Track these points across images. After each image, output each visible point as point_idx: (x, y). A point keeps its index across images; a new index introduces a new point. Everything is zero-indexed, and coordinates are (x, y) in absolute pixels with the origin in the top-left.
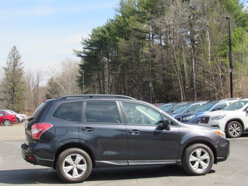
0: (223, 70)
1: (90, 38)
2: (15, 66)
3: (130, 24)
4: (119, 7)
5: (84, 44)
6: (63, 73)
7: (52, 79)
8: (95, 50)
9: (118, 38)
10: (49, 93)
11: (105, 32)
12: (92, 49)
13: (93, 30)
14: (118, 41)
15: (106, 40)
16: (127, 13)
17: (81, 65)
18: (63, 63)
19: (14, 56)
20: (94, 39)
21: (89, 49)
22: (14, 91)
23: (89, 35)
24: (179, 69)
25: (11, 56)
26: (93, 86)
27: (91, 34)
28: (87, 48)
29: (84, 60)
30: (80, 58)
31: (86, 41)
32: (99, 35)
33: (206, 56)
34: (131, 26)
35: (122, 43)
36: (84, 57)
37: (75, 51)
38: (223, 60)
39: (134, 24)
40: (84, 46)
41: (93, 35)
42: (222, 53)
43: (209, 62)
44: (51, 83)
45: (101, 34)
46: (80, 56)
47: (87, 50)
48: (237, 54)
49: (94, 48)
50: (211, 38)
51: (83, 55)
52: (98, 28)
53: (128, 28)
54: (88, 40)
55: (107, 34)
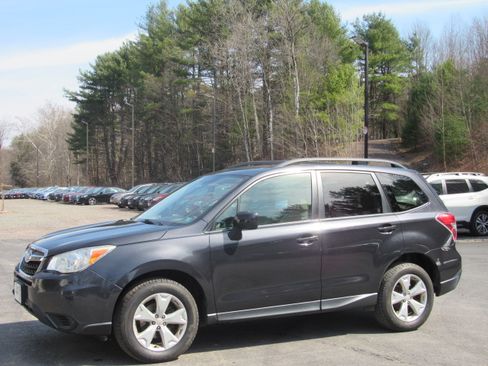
0: (319, 130)
1: (93, 71)
3: (164, 51)
4: (144, 22)
5: (82, 80)
7: (22, 137)
8: (100, 91)
9: (142, 72)
10: (17, 160)
11: (118, 62)
12: (96, 89)
13: (99, 57)
14: (142, 77)
15: (119, 75)
16: (159, 31)
17: (75, 116)
18: (42, 112)
20: (99, 72)
21: (92, 88)
23: (92, 66)
24: (246, 127)
26: (96, 151)
27: (94, 64)
28: (88, 88)
29: (83, 107)
30: (75, 103)
31: (85, 75)
32: (109, 67)
33: (291, 107)
34: (167, 54)
35: (150, 80)
36: (82, 102)
37: (68, 92)
38: (319, 114)
39: (171, 51)
40: (82, 84)
41: (98, 65)
42: (319, 104)
43: (297, 116)
44: (19, 143)
45: (112, 64)
46: (75, 100)
47: (87, 91)
48: (343, 105)
49: (99, 88)
50: (301, 79)
51: (79, 98)
52: (106, 55)
53: (160, 57)
54: (89, 74)
55: (123, 65)
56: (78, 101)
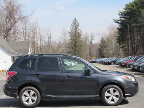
1: (124, 10)
2: (76, 31)
5: (120, 14)
6: (109, 34)
9: (141, 9)
11: (133, 6)
13: (126, 5)
14: (141, 11)
15: (134, 11)
17: (118, 29)
18: (109, 28)
19: (75, 24)
20: (127, 11)
21: (124, 17)
22: (75, 47)
23: (123, 8)
25: (73, 24)
27: (125, 8)
28: (123, 17)
29: (121, 25)
30: (118, 24)
31: (121, 12)
32: (130, 8)
36: (121, 23)
37: (115, 20)
40: (120, 16)
41: (126, 8)
45: (131, 7)
46: (118, 23)
47: (122, 19)
49: (127, 17)
51: (119, 22)
52: (129, 3)
54: (123, 12)
55: (135, 7)
56: (119, 23)
